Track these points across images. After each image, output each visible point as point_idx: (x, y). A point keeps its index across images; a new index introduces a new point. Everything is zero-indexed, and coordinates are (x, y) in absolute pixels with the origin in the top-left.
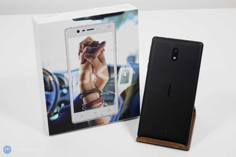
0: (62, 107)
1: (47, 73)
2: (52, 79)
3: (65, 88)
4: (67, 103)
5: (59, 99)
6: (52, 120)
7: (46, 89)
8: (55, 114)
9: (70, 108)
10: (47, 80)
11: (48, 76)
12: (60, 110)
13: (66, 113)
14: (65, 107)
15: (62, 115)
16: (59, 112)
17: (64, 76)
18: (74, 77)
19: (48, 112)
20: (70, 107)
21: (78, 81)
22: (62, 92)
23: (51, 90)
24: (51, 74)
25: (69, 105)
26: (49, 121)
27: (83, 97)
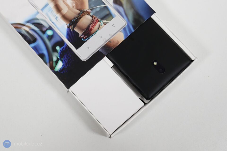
0: (59, 51)
1: (19, 26)
2: (27, 29)
3: (47, 30)
4: (61, 43)
5: (50, 44)
6: (59, 71)
7: (29, 42)
8: (57, 62)
9: (69, 47)
10: (24, 32)
11: (21, 28)
12: (59, 55)
13: (69, 55)
14: (63, 49)
15: (65, 59)
16: (59, 58)
17: (37, 19)
18: (49, 14)
19: (48, 64)
20: (67, 46)
21: (56, 16)
22: (47, 35)
23: (35, 40)
24: (23, 25)
25: (65, 44)
26: (57, 73)
27: (74, 28)
